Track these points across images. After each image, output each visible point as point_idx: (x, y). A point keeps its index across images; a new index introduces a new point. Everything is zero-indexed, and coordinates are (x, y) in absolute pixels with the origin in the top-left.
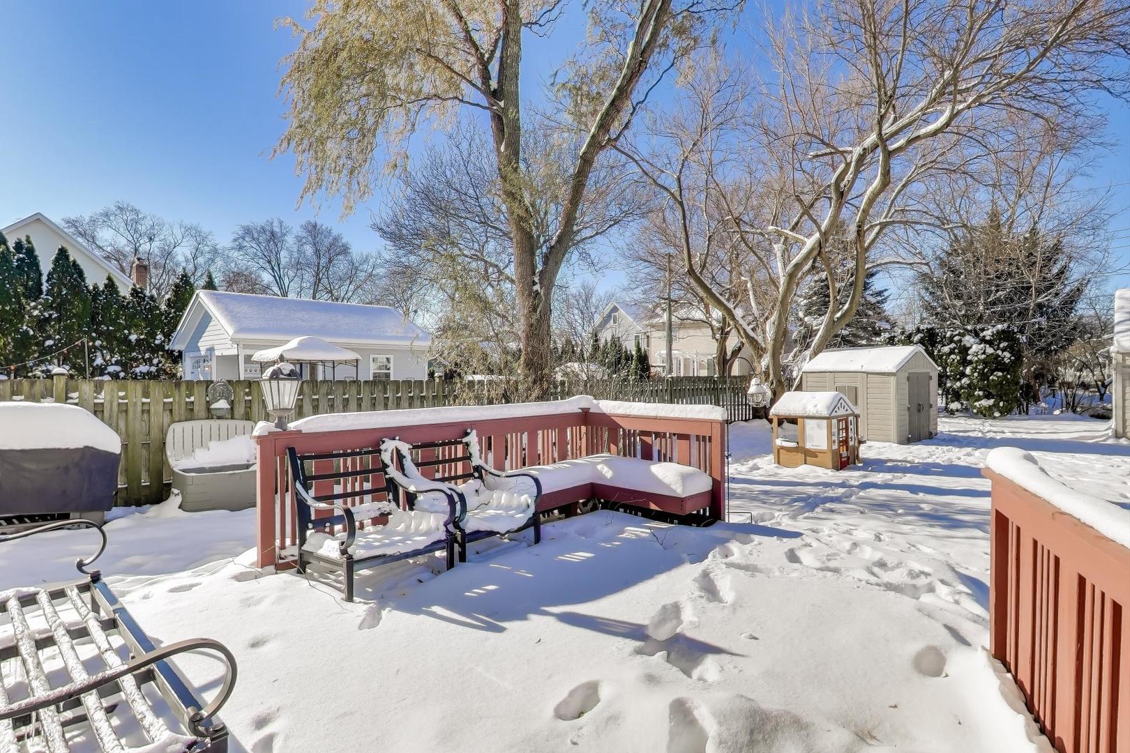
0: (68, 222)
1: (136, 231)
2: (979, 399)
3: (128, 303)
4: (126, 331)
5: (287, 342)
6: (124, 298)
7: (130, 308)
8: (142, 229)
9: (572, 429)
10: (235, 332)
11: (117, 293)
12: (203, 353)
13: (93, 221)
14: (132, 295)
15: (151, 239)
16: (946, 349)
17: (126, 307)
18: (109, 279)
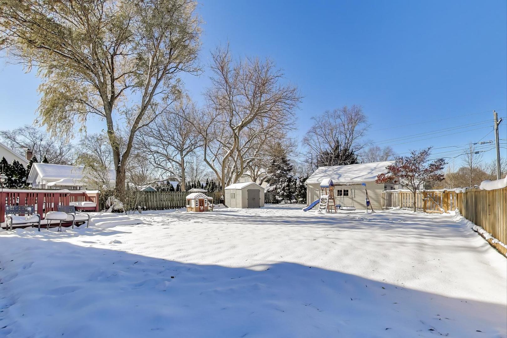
0: (2, 133)
1: (34, 137)
2: (299, 198)
3: (11, 167)
4: (10, 177)
5: (60, 180)
6: (10, 165)
7: (12, 168)
8: (38, 136)
9: (80, 197)
10: (43, 177)
11: (7, 163)
12: (37, 184)
13: (14, 133)
14: (14, 164)
15: (41, 140)
16: (292, 184)
17: (11, 168)
18: (4, 158)
